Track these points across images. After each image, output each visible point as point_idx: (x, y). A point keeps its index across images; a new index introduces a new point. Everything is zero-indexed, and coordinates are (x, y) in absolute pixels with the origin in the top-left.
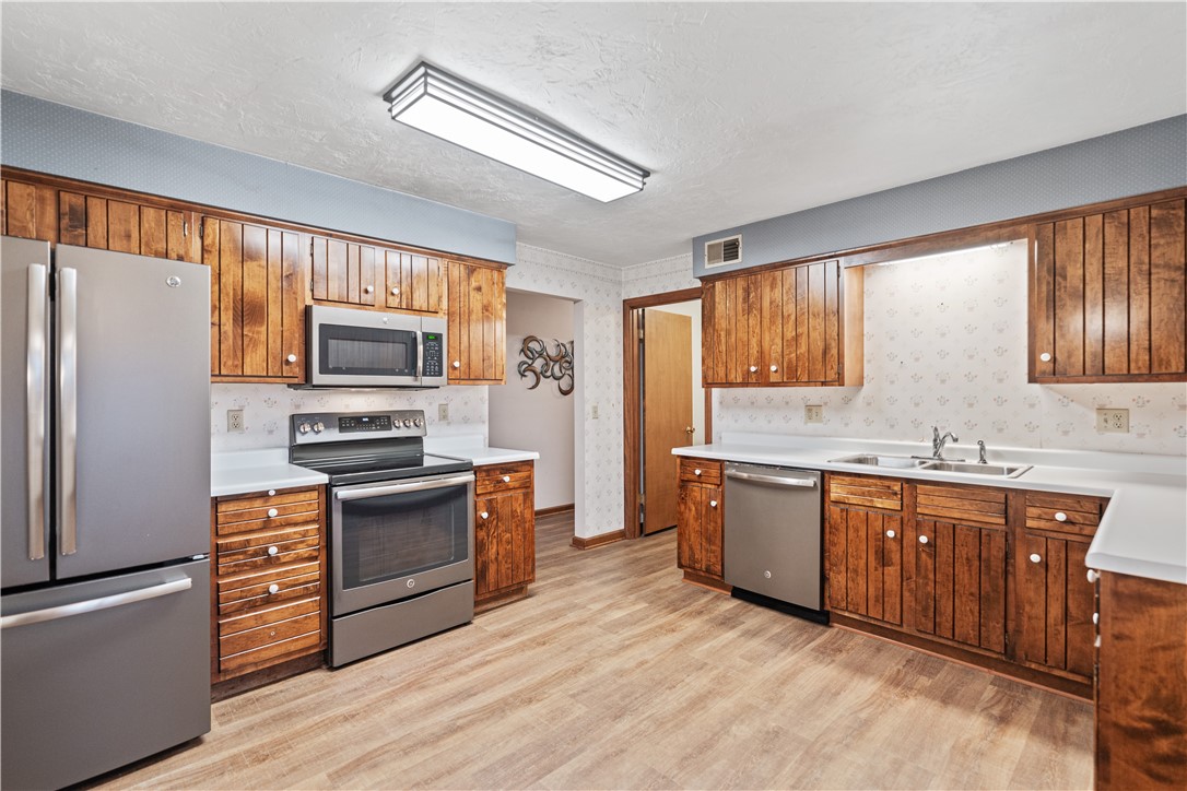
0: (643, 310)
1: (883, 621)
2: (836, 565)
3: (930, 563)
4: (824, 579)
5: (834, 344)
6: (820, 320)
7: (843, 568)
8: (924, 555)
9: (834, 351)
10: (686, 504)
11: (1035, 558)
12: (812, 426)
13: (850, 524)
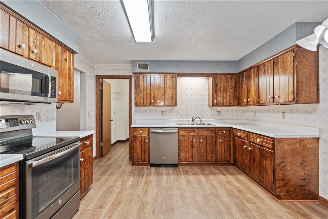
0: (102, 80)
1: (192, 162)
2: (181, 151)
3: (202, 146)
4: (179, 155)
5: (174, 96)
6: (171, 89)
7: (183, 151)
8: (201, 144)
9: (174, 98)
10: (136, 142)
11: (221, 141)
12: (163, 117)
13: (185, 140)
